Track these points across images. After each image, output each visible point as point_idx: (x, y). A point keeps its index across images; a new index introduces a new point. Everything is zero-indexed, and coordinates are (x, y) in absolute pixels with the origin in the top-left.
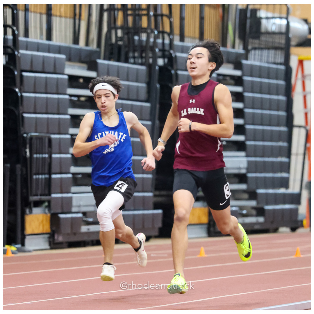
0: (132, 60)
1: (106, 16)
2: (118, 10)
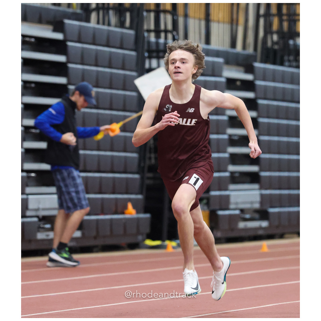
0: (287, 64)
1: (262, 21)
2: (274, 15)
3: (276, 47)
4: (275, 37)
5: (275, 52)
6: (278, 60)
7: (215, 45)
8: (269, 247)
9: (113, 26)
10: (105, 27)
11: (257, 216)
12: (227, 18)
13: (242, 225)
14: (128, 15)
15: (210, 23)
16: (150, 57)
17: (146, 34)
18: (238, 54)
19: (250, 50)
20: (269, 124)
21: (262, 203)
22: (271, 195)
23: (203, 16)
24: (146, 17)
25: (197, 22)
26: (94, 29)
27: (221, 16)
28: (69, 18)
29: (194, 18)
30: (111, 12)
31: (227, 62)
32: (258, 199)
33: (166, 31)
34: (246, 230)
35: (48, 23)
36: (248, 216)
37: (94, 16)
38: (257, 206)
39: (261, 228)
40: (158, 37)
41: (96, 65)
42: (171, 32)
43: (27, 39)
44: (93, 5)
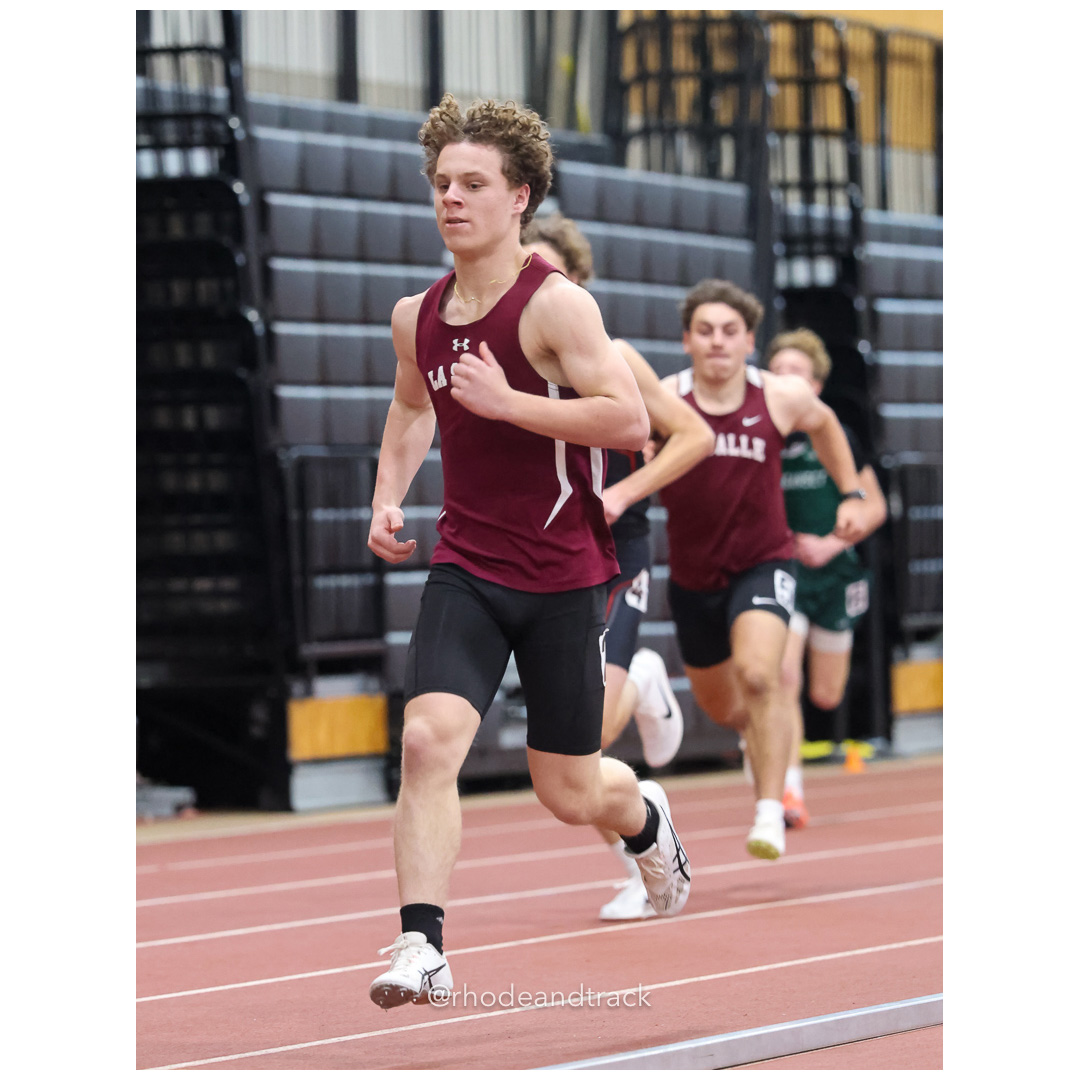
14: (726, 145)
16: (789, 256)
17: (776, 195)
33: (830, 186)
40: (808, 199)
42: (845, 186)
44: (635, 121)
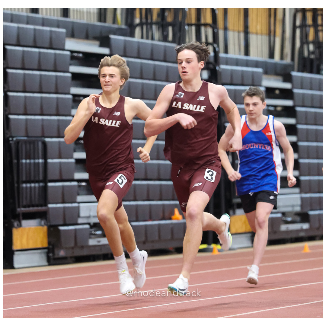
1: (298, 32)
2: (310, 26)
3: (312, 56)
4: (311, 47)
5: (312, 61)
6: (315, 69)
7: (254, 56)
8: (310, 248)
9: (156, 40)
10: (149, 42)
11: (298, 219)
12: (265, 30)
13: (284, 227)
14: (170, 29)
15: (249, 35)
18: (276, 64)
19: (288, 60)
20: (307, 130)
21: (302, 206)
22: (311, 198)
23: (242, 28)
24: (188, 31)
25: (236, 34)
26: (139, 43)
27: (259, 28)
28: (115, 34)
29: (234, 31)
30: (154, 27)
31: (266, 72)
32: (299, 202)
34: (288, 232)
35: (95, 38)
36: (289, 219)
37: (138, 31)
38: (298, 209)
39: (302, 230)
41: (142, 78)
42: (211, 44)
43: (75, 54)
44: (137, 21)
